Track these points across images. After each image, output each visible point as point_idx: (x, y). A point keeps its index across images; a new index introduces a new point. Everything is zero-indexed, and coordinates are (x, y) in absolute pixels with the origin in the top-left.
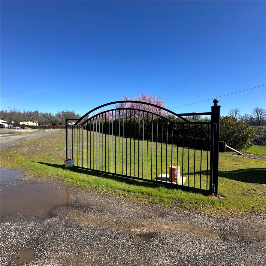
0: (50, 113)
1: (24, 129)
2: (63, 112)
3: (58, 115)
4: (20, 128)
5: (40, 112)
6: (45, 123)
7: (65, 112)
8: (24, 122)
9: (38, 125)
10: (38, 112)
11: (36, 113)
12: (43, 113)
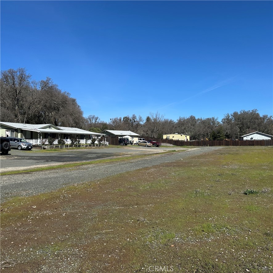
0: (213, 118)
1: (158, 146)
2: (235, 114)
3: (227, 120)
4: (151, 144)
5: (197, 118)
6: (204, 136)
7: (239, 113)
8: (168, 135)
9: (189, 140)
10: (195, 118)
11: (192, 119)
12: (201, 119)
